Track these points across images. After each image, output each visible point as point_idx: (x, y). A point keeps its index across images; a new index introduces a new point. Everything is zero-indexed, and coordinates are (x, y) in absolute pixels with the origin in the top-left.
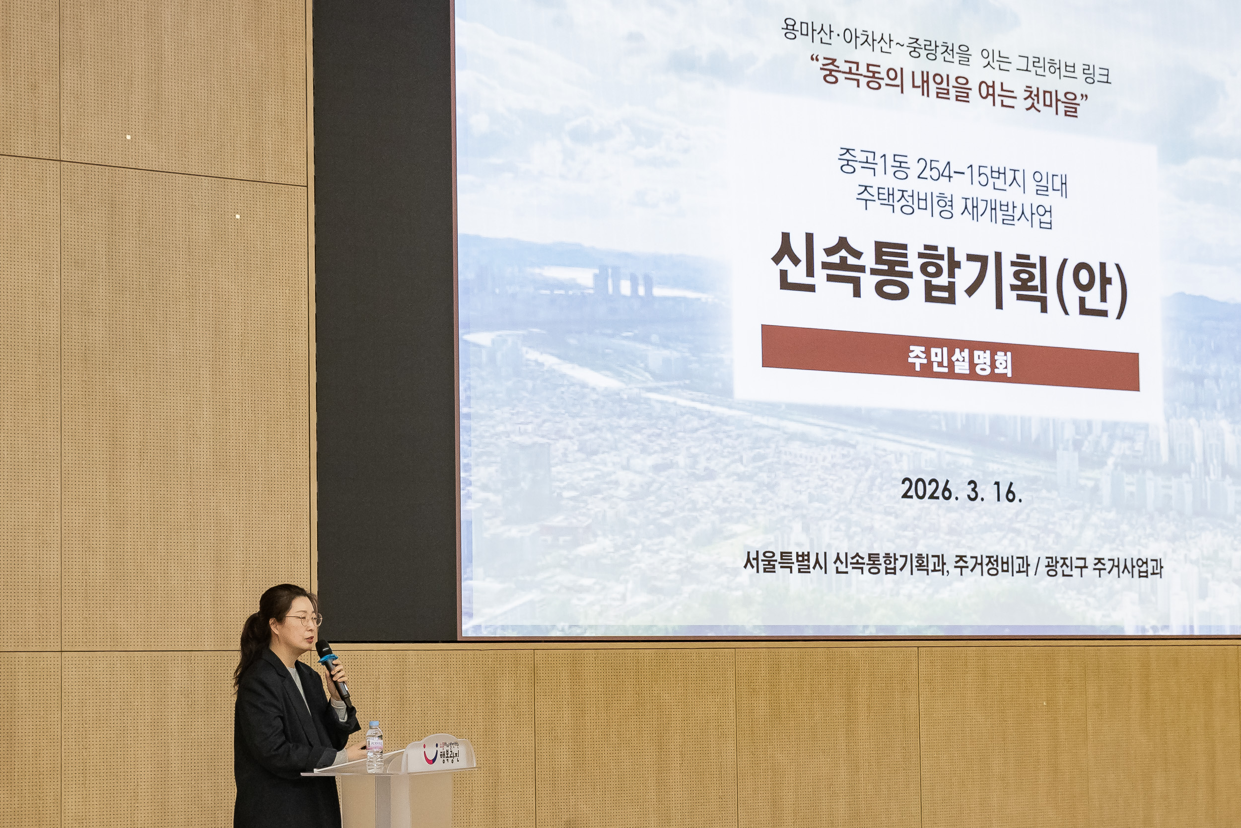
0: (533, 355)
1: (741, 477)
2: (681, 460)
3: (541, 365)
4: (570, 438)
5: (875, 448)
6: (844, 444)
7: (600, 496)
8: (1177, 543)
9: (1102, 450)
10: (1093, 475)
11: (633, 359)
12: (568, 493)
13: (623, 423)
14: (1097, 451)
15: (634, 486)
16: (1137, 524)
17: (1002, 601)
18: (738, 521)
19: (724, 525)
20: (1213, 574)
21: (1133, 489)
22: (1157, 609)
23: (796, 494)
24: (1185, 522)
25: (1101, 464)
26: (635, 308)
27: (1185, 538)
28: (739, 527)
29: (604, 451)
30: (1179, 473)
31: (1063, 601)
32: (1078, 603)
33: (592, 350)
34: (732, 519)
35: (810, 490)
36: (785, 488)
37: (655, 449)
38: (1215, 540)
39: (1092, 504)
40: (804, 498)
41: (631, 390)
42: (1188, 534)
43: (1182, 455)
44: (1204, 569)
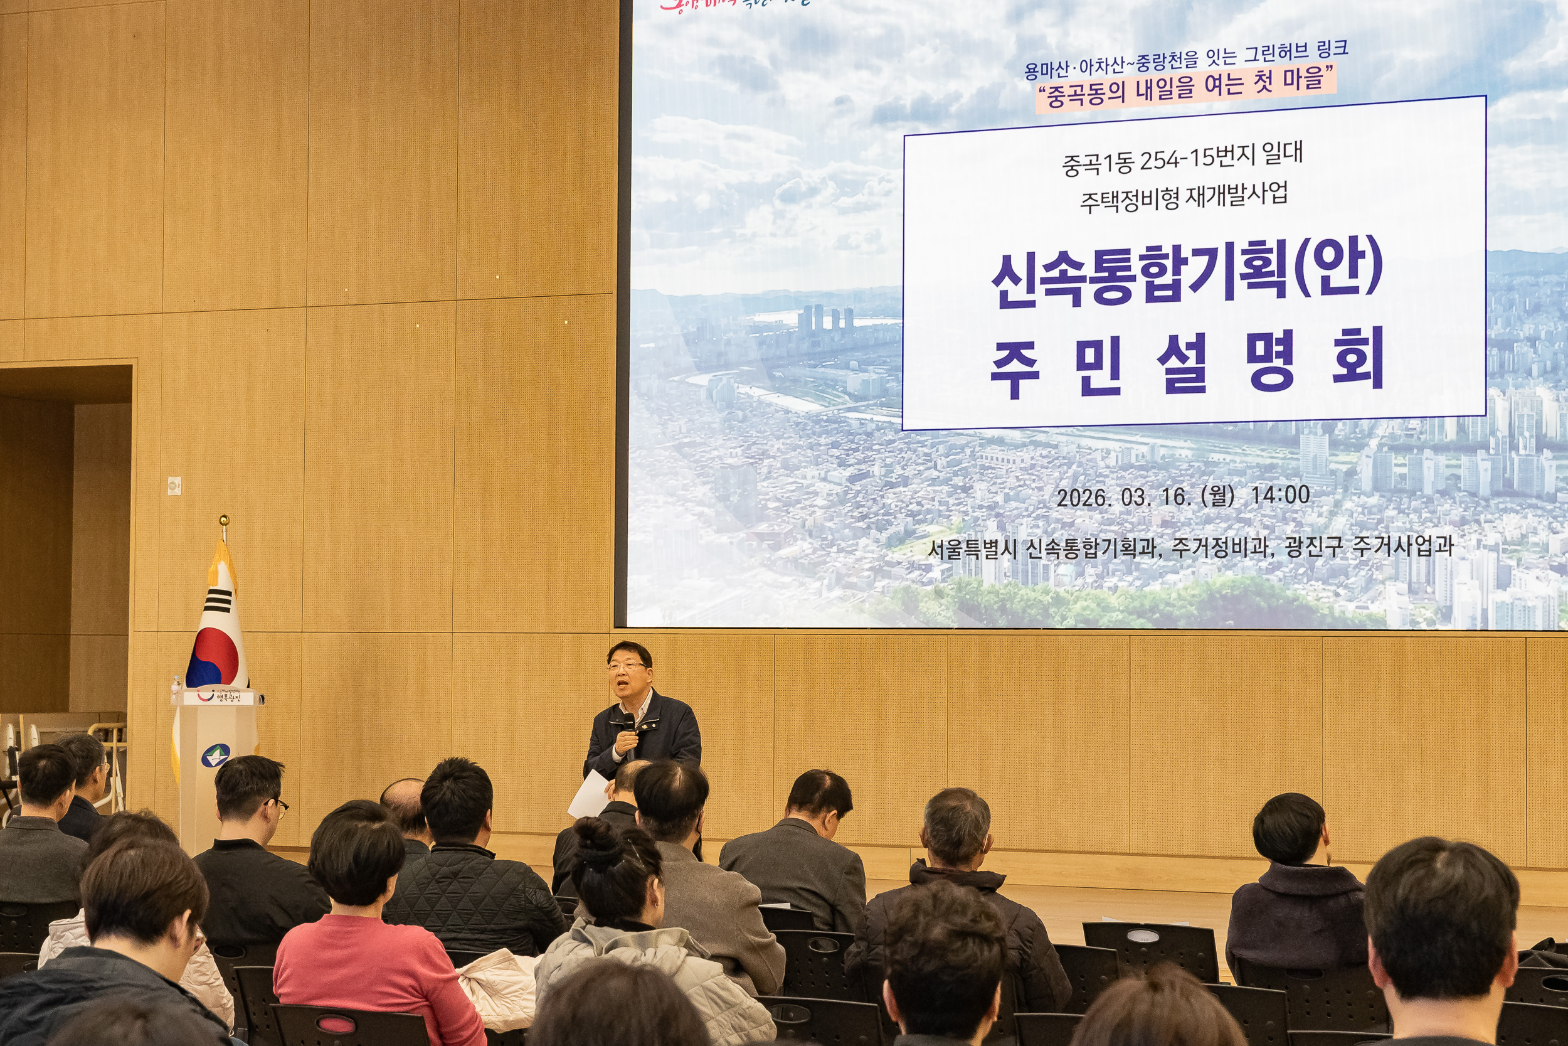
0: (744, 389)
1: (934, 482)
2: (877, 470)
3: (750, 396)
4: (774, 457)
5: (1079, 447)
6: (1046, 445)
7: (799, 506)
8: (1466, 527)
9: (1362, 431)
10: (1348, 459)
11: (832, 384)
12: (771, 505)
13: (823, 440)
14: (1355, 432)
15: (831, 495)
16: (1408, 508)
17: (1224, 592)
18: (932, 523)
19: (917, 526)
20: (1519, 560)
21: (1404, 470)
22: (1434, 599)
23: (992, 495)
24: (1478, 504)
25: (1359, 447)
26: (836, 339)
27: (1478, 522)
28: (932, 529)
29: (805, 467)
30: (1471, 450)
31: (1304, 592)
32: (1325, 594)
33: (795, 381)
34: (924, 521)
35: (1007, 490)
36: (980, 489)
37: (852, 461)
38: (1524, 523)
39: (1346, 489)
40: (1000, 498)
41: (831, 411)
42: (1482, 518)
43: (1477, 431)
44: (1505, 555)
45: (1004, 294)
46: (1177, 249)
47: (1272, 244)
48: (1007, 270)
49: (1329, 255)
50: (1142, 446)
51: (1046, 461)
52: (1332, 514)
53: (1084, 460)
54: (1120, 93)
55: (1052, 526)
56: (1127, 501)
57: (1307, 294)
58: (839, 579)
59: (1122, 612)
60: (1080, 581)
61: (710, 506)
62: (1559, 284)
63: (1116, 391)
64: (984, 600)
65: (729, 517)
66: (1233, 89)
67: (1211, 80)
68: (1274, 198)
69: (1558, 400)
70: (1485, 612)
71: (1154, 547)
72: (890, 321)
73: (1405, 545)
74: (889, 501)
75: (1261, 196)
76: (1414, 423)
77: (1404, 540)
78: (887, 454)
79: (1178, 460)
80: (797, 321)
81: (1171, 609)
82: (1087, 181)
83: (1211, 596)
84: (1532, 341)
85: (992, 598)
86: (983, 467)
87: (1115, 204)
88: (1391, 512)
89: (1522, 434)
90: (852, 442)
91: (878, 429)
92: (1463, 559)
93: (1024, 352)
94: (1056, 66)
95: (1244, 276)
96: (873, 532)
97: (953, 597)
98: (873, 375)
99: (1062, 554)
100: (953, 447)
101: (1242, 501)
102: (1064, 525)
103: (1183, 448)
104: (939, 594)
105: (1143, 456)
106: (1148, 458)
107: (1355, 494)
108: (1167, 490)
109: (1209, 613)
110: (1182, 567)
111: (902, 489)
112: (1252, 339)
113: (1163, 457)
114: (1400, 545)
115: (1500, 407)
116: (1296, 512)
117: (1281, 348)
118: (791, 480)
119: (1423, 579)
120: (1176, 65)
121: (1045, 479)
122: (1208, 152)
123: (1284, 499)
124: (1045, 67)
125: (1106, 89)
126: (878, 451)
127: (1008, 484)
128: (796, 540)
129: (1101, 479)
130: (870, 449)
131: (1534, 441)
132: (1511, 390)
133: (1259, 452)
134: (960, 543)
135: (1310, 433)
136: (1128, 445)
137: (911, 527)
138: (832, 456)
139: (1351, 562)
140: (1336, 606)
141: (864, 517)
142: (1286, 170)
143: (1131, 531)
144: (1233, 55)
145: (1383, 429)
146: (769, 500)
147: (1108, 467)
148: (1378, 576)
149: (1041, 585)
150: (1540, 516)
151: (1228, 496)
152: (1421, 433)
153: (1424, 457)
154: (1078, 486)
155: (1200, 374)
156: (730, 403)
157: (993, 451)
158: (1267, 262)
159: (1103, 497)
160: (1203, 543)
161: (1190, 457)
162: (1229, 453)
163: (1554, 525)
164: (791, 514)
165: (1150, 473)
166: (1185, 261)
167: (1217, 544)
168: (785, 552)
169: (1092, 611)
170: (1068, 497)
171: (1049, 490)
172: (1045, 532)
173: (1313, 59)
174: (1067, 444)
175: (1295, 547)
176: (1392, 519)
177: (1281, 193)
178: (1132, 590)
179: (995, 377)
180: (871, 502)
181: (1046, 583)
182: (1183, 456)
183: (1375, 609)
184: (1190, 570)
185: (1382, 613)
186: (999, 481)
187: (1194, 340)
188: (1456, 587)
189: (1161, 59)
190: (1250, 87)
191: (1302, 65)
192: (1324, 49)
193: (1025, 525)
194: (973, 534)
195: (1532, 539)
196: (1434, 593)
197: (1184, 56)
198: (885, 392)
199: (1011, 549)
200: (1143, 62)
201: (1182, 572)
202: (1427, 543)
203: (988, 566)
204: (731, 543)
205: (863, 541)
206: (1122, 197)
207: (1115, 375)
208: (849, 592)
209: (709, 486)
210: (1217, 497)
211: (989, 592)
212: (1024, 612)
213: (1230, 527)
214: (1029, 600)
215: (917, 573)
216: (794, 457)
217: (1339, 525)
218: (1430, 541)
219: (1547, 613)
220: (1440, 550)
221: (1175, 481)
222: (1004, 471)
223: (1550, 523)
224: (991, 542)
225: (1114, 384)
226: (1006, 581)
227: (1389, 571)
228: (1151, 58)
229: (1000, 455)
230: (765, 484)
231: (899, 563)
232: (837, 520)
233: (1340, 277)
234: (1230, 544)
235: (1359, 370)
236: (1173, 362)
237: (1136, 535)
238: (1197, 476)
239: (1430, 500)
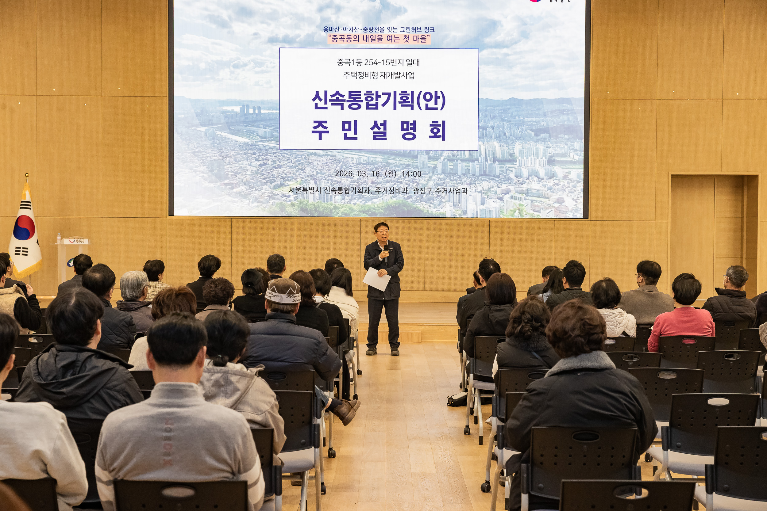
0: (219, 133)
1: (291, 167)
3: (221, 136)
4: (231, 157)
5: (343, 157)
6: (331, 156)
7: (241, 174)
8: (471, 185)
9: (438, 154)
10: (434, 163)
11: (253, 132)
12: (230, 174)
13: (249, 152)
14: (436, 154)
15: (253, 171)
16: (453, 179)
17: (393, 205)
18: (290, 181)
19: (285, 182)
20: (488, 196)
21: (452, 167)
22: (461, 208)
23: (312, 172)
24: (475, 178)
25: (437, 159)
26: (254, 117)
27: (475, 184)
28: (290, 183)
29: (243, 161)
30: (473, 161)
31: (419, 205)
32: (426, 206)
33: (239, 131)
34: (288, 180)
35: (317, 171)
36: (308, 170)
37: (261, 159)
38: (489, 184)
39: (433, 173)
40: (315, 173)
41: (253, 142)
42: (476, 182)
43: (475, 155)
44: (483, 194)
45: (316, 104)
46: (377, 92)
47: (409, 92)
48: (317, 96)
49: (428, 97)
50: (365, 157)
51: (331, 161)
52: (429, 180)
53: (345, 161)
54: (357, 39)
55: (334, 183)
56: (360, 175)
57: (421, 109)
58: (256, 200)
59: (358, 211)
60: (343, 201)
61: (206, 173)
62: (501, 110)
63: (356, 139)
64: (309, 207)
65: (214, 178)
66: (396, 41)
67: (389, 37)
68: (410, 77)
69: (500, 146)
70: (477, 212)
71: (369, 190)
72: (274, 112)
73: (452, 191)
74: (274, 173)
75: (406, 76)
76: (455, 152)
77: (452, 189)
78: (274, 157)
79: (377, 162)
80: (239, 110)
81: (375, 211)
82: (346, 68)
83: (388, 206)
84: (493, 127)
85: (312, 207)
86: (309, 162)
87: (356, 76)
88: (448, 180)
89: (489, 156)
90: (261, 152)
91: (270, 148)
92: (471, 195)
93: (323, 124)
94: (335, 28)
95: (400, 102)
96: (269, 184)
97: (298, 206)
98: (268, 130)
99: (337, 192)
100: (298, 155)
101: (399, 176)
102: (338, 183)
103: (379, 158)
104: (293, 205)
105: (365, 160)
106: (367, 161)
107: (436, 174)
108: (373, 172)
109: (388, 212)
110: (378, 197)
111: (279, 169)
112: (402, 123)
113: (372, 161)
114: (450, 191)
115: (482, 148)
116: (417, 179)
117: (412, 126)
118: (237, 165)
119: (458, 201)
120: (377, 31)
121: (331, 167)
122: (388, 61)
123: (413, 175)
124: (331, 28)
125: (352, 37)
126: (270, 156)
127: (318, 169)
128: (239, 186)
129: (351, 167)
130: (267, 155)
131: (493, 159)
132: (486, 143)
133: (405, 160)
134: (300, 188)
135: (422, 154)
136: (360, 157)
137: (283, 182)
138: (253, 157)
139: (434, 196)
140: (430, 210)
141: (265, 179)
142: (413, 68)
143: (361, 185)
144: (396, 29)
145: (445, 153)
146: (229, 172)
147: (353, 164)
148: (443, 200)
149: (329, 203)
150: (494, 182)
151: (394, 174)
152: (457, 155)
153: (458, 163)
154: (343, 169)
155: (385, 134)
156: (214, 138)
157: (313, 157)
158: (408, 98)
159: (351, 173)
160: (386, 189)
161: (381, 161)
162: (395, 160)
163: (499, 185)
164: (238, 177)
165: (368, 166)
166: (380, 96)
167: (390, 189)
168: (235, 190)
169: (347, 211)
170: (339, 173)
171: (332, 170)
172: (331, 185)
173: (423, 33)
174: (339, 156)
175: (416, 191)
176: (448, 182)
177: (412, 76)
178: (361, 204)
179: (313, 132)
180: (267, 174)
181: (331, 202)
182: (379, 161)
183: (442, 211)
184: (381, 198)
185: (444, 212)
186: (315, 167)
187: (383, 122)
188: (468, 204)
189: (372, 28)
190: (402, 40)
191: (420, 34)
192: (427, 30)
193: (324, 182)
194: (305, 185)
195: (492, 189)
196: (461, 206)
197: (379, 28)
198: (273, 136)
199: (319, 190)
200: (365, 29)
201: (378, 199)
202: (459, 190)
203: (311, 196)
204: (215, 187)
205: (265, 187)
206: (358, 74)
207: (356, 133)
208: (260, 204)
209: (205, 167)
210: (391, 174)
211: (311, 205)
212: (323, 211)
213: (395, 184)
214: (325, 207)
215: (285, 198)
216: (238, 157)
217: (431, 184)
218: (460, 189)
219: (496, 212)
220: (463, 193)
221: (376, 169)
222: (316, 164)
223: (498, 184)
224: (312, 188)
225: (355, 136)
226: (317, 201)
227: (447, 199)
228: (368, 28)
229: (315, 159)
230: (228, 166)
231: (278, 194)
232: (255, 179)
233: (431, 104)
234: (395, 190)
235: (438, 135)
236: (376, 130)
237: (363, 186)
238: (384, 167)
239: (460, 177)
